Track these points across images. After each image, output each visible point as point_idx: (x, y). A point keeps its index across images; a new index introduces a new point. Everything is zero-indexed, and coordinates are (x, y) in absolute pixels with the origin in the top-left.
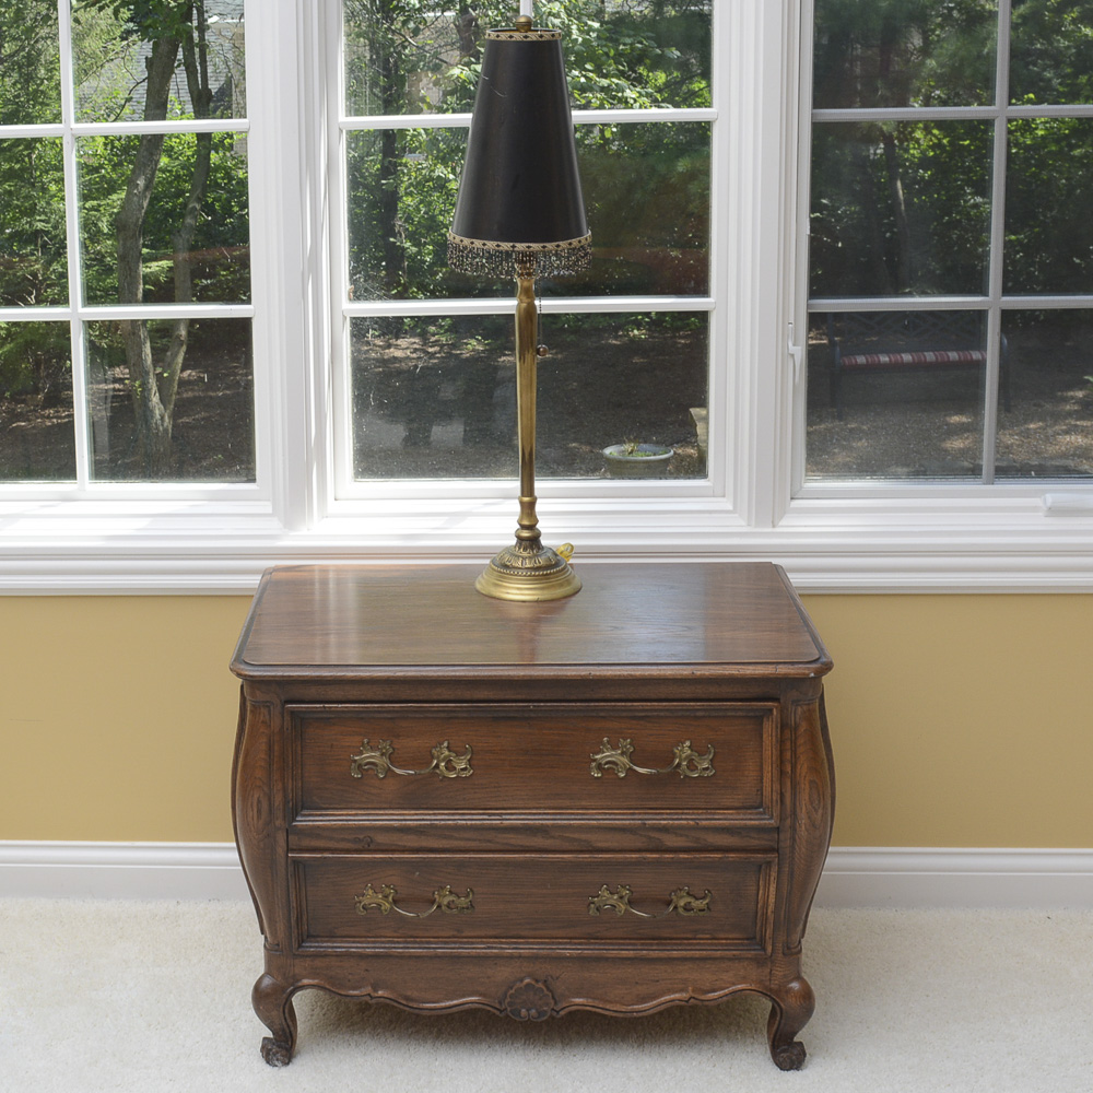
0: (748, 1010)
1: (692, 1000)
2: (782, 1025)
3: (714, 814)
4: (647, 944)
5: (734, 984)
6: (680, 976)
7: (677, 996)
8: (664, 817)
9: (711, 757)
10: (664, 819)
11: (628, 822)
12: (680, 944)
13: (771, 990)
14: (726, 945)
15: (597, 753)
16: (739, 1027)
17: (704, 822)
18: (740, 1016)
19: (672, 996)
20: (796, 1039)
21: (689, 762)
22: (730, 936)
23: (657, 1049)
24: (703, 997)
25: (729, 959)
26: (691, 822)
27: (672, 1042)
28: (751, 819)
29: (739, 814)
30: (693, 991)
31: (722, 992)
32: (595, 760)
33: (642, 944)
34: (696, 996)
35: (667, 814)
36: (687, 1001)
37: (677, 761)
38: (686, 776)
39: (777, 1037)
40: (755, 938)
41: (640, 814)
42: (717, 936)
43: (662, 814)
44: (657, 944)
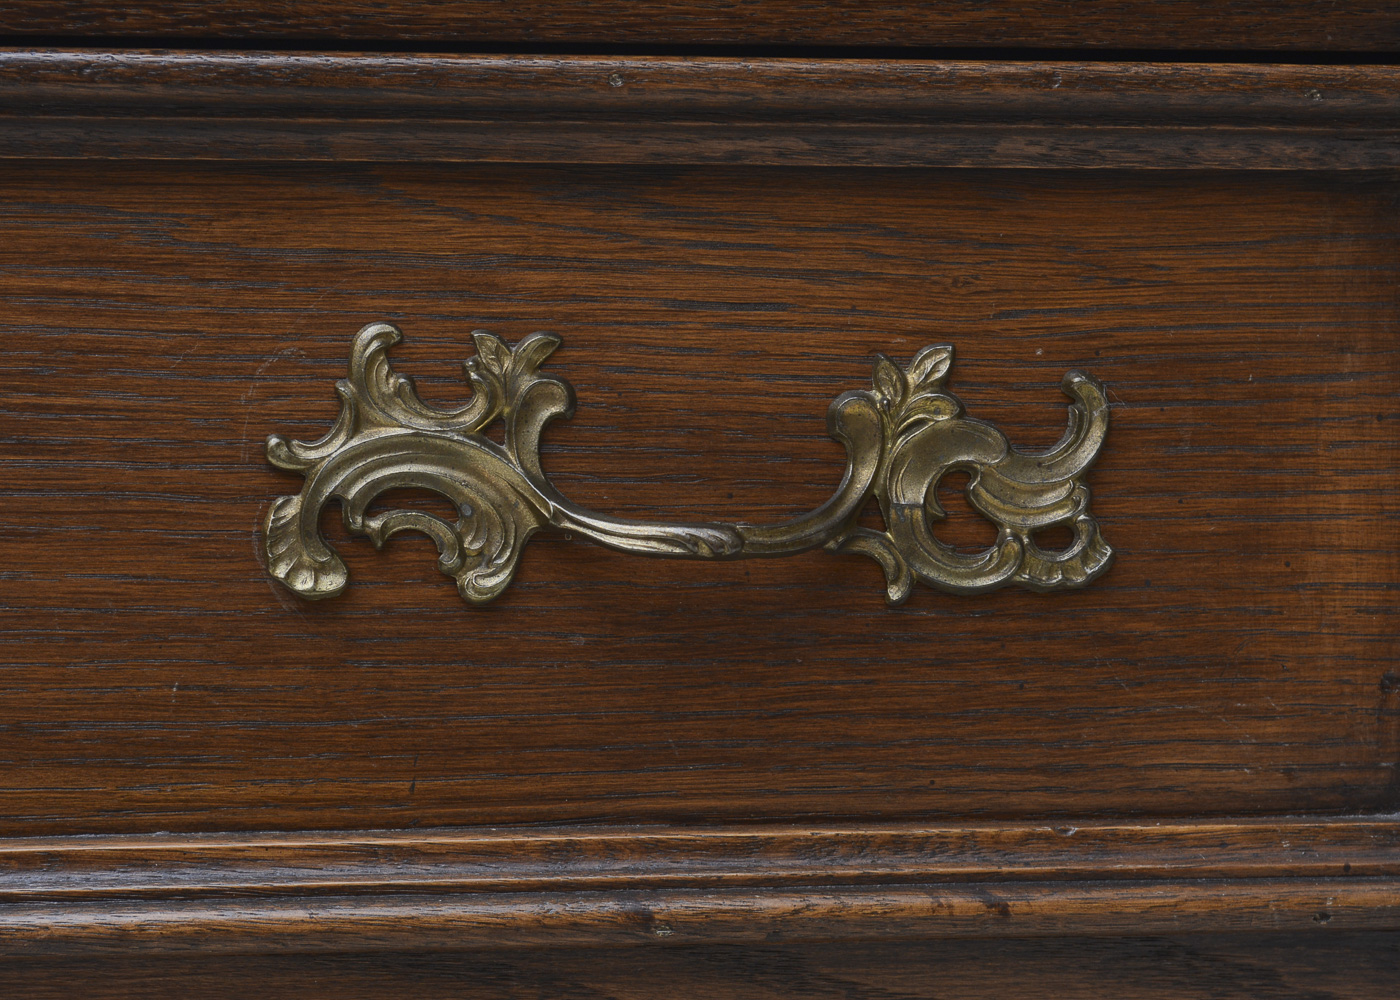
3: (1105, 844)
8: (781, 867)
9: (1088, 452)
10: (776, 886)
11: (525, 910)
15: (315, 434)
17: (1044, 901)
21: (939, 489)
26: (961, 902)
28: (1349, 875)
29: (1267, 840)
32: (295, 479)
35: (797, 849)
37: (866, 475)
38: (922, 589)
41: (610, 850)
43: (767, 846)
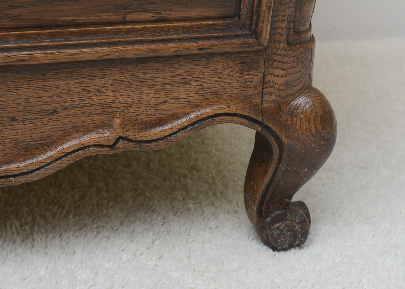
0: (194, 167)
1: (121, 144)
2: (279, 174)
4: (28, 37)
5: (198, 106)
6: (97, 100)
7: (93, 137)
12: (96, 33)
13: (263, 112)
14: (186, 30)
16: (187, 192)
18: (185, 177)
19: (84, 139)
20: (296, 198)
22: (192, 14)
23: (57, 241)
24: (141, 136)
25: (191, 58)
27: (82, 227)
30: (123, 126)
31: (175, 124)
33: (20, 37)
34: (128, 134)
36: (112, 146)
39: (268, 196)
40: (238, 14)
42: (166, 15)
44: (51, 36)
